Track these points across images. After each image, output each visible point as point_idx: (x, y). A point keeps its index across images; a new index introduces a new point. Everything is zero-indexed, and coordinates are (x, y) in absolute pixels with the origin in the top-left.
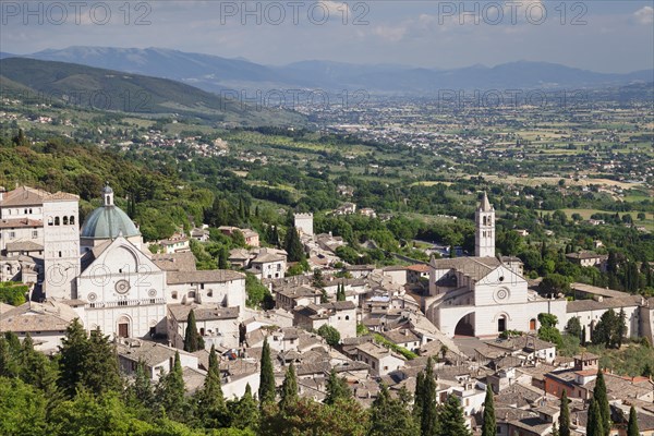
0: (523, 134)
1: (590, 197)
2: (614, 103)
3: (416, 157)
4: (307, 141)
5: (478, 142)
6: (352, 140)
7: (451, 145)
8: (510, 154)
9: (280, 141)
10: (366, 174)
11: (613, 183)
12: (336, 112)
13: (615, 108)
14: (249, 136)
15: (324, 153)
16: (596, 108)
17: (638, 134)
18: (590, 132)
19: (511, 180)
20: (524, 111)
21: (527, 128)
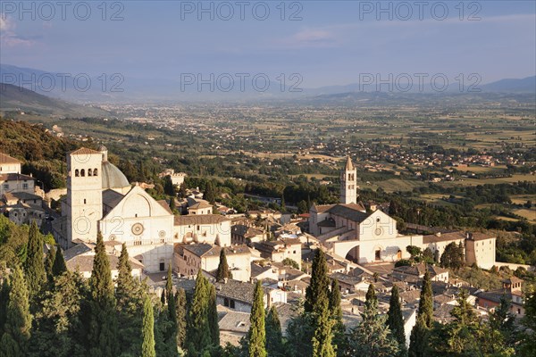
0: (256, 125)
1: (316, 166)
2: (311, 107)
3: (192, 140)
4: (117, 128)
5: (229, 130)
6: (149, 128)
7: (211, 132)
8: (253, 138)
9: (98, 127)
10: (165, 150)
11: (328, 158)
12: (129, 110)
13: (313, 110)
14: (75, 124)
15: (130, 136)
16: (301, 110)
17: (332, 126)
18: (300, 125)
19: (261, 155)
20: (255, 111)
21: (260, 122)
